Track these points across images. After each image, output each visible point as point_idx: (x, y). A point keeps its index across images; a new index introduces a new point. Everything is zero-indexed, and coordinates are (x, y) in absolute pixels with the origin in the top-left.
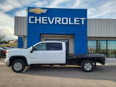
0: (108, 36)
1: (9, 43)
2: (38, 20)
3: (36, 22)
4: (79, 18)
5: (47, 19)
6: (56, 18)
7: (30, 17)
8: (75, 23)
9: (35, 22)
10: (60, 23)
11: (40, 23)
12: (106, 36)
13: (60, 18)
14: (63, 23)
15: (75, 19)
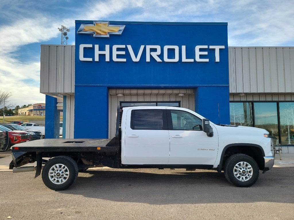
0: (282, 91)
1: (17, 114)
2: (102, 52)
3: (97, 59)
4: (206, 47)
5: (126, 49)
6: (148, 47)
7: (82, 47)
8: (198, 59)
9: (94, 59)
10: (158, 60)
11: (107, 59)
12: (276, 91)
13: (158, 48)
14: (166, 59)
15: (197, 48)
